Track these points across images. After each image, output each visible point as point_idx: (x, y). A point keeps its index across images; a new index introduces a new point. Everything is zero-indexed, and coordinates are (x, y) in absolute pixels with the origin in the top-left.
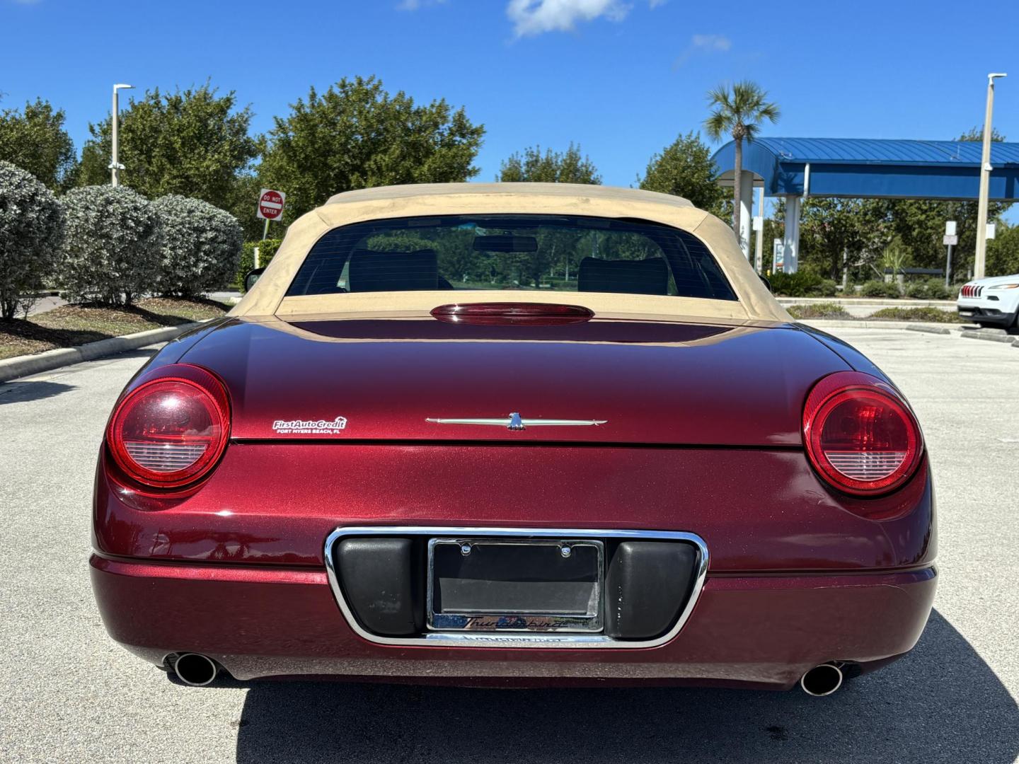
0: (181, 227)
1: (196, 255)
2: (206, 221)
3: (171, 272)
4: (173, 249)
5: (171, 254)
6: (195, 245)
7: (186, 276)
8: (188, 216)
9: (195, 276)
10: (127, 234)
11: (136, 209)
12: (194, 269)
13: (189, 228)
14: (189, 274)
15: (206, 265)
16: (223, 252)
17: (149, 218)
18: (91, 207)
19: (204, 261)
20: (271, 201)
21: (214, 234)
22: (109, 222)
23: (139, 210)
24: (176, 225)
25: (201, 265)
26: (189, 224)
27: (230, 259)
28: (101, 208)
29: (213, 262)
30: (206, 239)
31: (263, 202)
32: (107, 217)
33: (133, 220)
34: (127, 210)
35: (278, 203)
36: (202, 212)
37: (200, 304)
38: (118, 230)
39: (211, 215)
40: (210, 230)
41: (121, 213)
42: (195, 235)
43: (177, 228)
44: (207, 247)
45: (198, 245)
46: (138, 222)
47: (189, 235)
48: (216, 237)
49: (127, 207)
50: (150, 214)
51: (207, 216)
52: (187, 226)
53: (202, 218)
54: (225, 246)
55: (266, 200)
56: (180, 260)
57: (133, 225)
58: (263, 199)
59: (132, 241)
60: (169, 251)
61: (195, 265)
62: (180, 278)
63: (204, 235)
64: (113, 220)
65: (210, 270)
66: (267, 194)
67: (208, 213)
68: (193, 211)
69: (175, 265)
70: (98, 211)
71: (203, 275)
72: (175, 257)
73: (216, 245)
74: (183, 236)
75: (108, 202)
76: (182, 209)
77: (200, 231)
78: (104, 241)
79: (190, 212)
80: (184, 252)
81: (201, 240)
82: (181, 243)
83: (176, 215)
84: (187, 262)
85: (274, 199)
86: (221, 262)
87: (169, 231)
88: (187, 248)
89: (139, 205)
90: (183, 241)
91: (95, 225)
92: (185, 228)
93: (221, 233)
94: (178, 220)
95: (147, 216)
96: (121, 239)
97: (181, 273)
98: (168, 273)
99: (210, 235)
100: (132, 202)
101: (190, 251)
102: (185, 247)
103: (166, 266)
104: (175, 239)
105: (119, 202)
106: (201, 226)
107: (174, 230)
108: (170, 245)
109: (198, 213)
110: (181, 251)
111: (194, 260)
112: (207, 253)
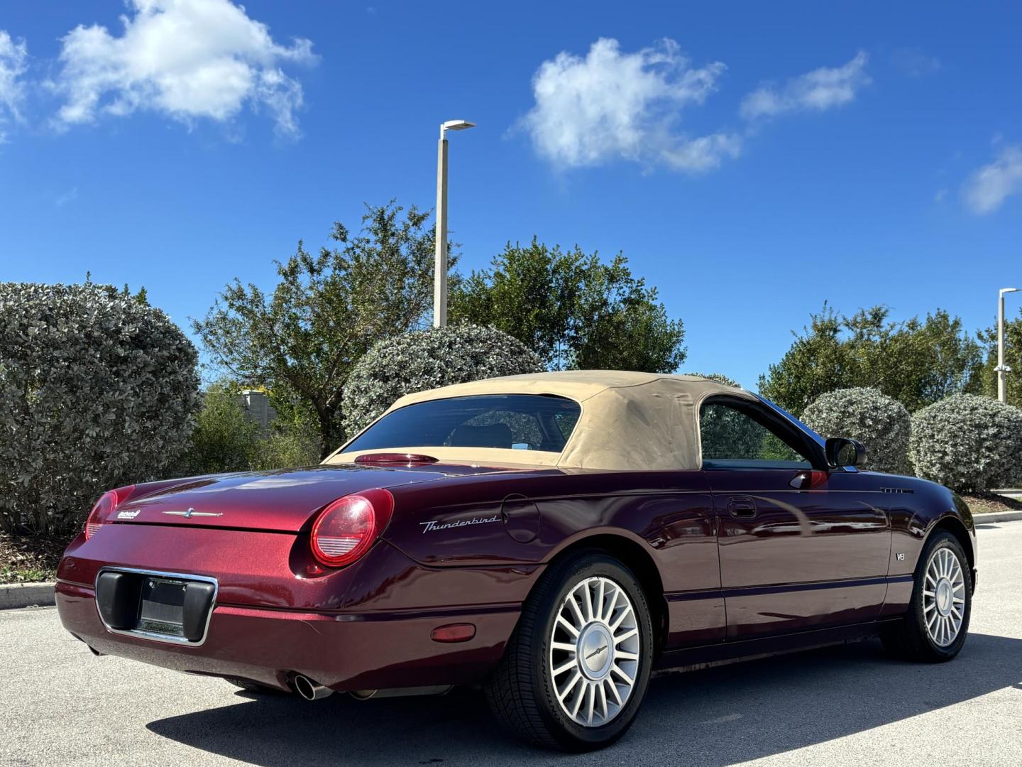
0: (962, 424)
1: (977, 451)
2: (988, 417)
3: (953, 469)
4: (954, 446)
5: (952, 451)
6: (976, 441)
7: (968, 472)
8: (971, 414)
9: (978, 473)
10: (865, 432)
11: (876, 409)
12: (975, 465)
13: (971, 425)
14: (971, 470)
15: (988, 461)
16: (1008, 447)
17: (889, 417)
18: (834, 409)
19: (986, 457)
21: (996, 430)
22: (849, 422)
23: (879, 409)
24: (958, 423)
25: (983, 461)
26: (970, 421)
27: (1017, 455)
28: (843, 410)
29: (995, 458)
30: (988, 435)
32: (848, 417)
33: (872, 419)
34: (866, 410)
36: (986, 409)
37: (984, 500)
38: (857, 429)
39: (994, 411)
40: (992, 426)
41: (860, 413)
42: (977, 432)
43: (958, 425)
44: (988, 443)
45: (980, 442)
46: (876, 421)
47: (971, 431)
48: (999, 432)
49: (866, 407)
50: (890, 413)
51: (991, 413)
52: (969, 423)
53: (985, 415)
54: (1009, 442)
56: (962, 456)
57: (871, 423)
59: (871, 438)
60: (950, 448)
61: (977, 461)
62: (963, 475)
63: (985, 431)
64: (854, 420)
65: (993, 466)
67: (992, 410)
68: (976, 409)
69: (957, 462)
70: (841, 412)
71: (985, 470)
72: (955, 454)
73: (998, 441)
74: (964, 433)
75: (851, 403)
76: (965, 407)
77: (982, 427)
79: (973, 409)
80: (965, 448)
81: (982, 437)
82: (962, 440)
83: (958, 413)
84: (969, 459)
86: (1005, 458)
87: (950, 429)
88: (968, 444)
89: (879, 404)
90: (963, 437)
91: (837, 424)
92: (966, 425)
93: (1005, 430)
94: (959, 418)
95: (886, 415)
96: (860, 437)
97: (962, 469)
98: (952, 470)
99: (992, 431)
100: (873, 402)
101: (971, 447)
102: (966, 444)
103: (948, 463)
104: (956, 436)
105: (860, 402)
106: (982, 422)
107: (954, 428)
108: (951, 443)
109: (981, 411)
110: (962, 448)
111: (976, 456)
112: (989, 449)
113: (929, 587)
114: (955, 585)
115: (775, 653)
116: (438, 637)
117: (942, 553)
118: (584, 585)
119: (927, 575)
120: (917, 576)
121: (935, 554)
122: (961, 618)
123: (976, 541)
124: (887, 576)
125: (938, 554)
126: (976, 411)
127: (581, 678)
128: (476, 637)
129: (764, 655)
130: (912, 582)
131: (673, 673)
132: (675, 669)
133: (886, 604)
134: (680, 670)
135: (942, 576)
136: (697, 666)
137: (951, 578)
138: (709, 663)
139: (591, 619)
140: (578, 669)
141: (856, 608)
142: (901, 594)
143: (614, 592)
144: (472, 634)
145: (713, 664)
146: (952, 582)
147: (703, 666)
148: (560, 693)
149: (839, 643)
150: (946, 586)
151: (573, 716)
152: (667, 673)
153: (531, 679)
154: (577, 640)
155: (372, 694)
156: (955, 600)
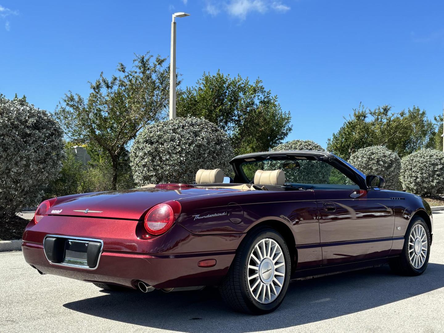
0: (425, 163)
1: (433, 176)
2: (438, 160)
4: (422, 174)
7: (428, 186)
8: (430, 158)
9: (433, 187)
10: (379, 168)
11: (385, 156)
12: (432, 183)
13: (430, 164)
14: (430, 185)
15: (437, 181)
17: (391, 160)
18: (364, 156)
21: (442, 166)
23: (386, 157)
24: (423, 163)
25: (435, 181)
26: (430, 162)
28: (369, 157)
29: (441, 180)
32: (371, 160)
33: (383, 161)
34: (380, 157)
36: (437, 156)
37: (435, 200)
38: (375, 166)
39: (441, 157)
40: (440, 165)
41: (377, 159)
42: (432, 167)
43: (424, 164)
44: (438, 173)
45: (434, 172)
46: (385, 162)
47: (430, 167)
49: (380, 156)
50: (391, 158)
51: (439, 158)
52: (429, 163)
53: (436, 159)
56: (425, 179)
57: (382, 163)
59: (382, 170)
60: (420, 175)
61: (433, 181)
62: (425, 188)
63: (437, 167)
64: (374, 162)
65: (440, 183)
67: (440, 156)
68: (433, 156)
69: (423, 182)
70: (368, 158)
71: (436, 186)
72: (422, 178)
73: (443, 172)
74: (427, 167)
75: (373, 154)
76: (427, 155)
77: (434, 165)
78: (369, 171)
79: (431, 156)
81: (435, 169)
82: (425, 171)
83: (424, 158)
84: (428, 180)
87: (420, 165)
88: (428, 173)
89: (386, 154)
90: (426, 170)
91: (366, 164)
94: (424, 160)
95: (389, 159)
96: (377, 170)
97: (425, 185)
98: (420, 185)
100: (383, 153)
101: (429, 175)
102: (427, 173)
103: (419, 182)
104: (422, 169)
105: (377, 153)
106: (435, 162)
107: (422, 165)
108: (420, 172)
109: (435, 157)
110: (425, 175)
111: (432, 179)
112: (438, 175)
113: (412, 241)
114: (423, 241)
115: (343, 271)
116: (200, 265)
117: (418, 226)
118: (262, 242)
119: (411, 236)
120: (406, 237)
121: (415, 226)
122: (425, 257)
123: (433, 220)
124: (392, 237)
125: (416, 227)
126: (432, 157)
127: (260, 282)
128: (216, 265)
129: (338, 273)
130: (404, 240)
131: (298, 280)
132: (299, 279)
133: (392, 250)
134: (302, 279)
135: (417, 237)
136: (309, 277)
137: (421, 239)
138: (314, 276)
139: (265, 257)
140: (259, 277)
141: (379, 251)
142: (398, 245)
143: (275, 245)
144: (215, 264)
145: (316, 277)
146: (422, 240)
147: (311, 277)
148: (251, 288)
149: (371, 267)
150: (419, 241)
151: (256, 298)
152: (296, 280)
153: (239, 280)
154: (259, 265)
155: (171, 289)
156: (423, 248)
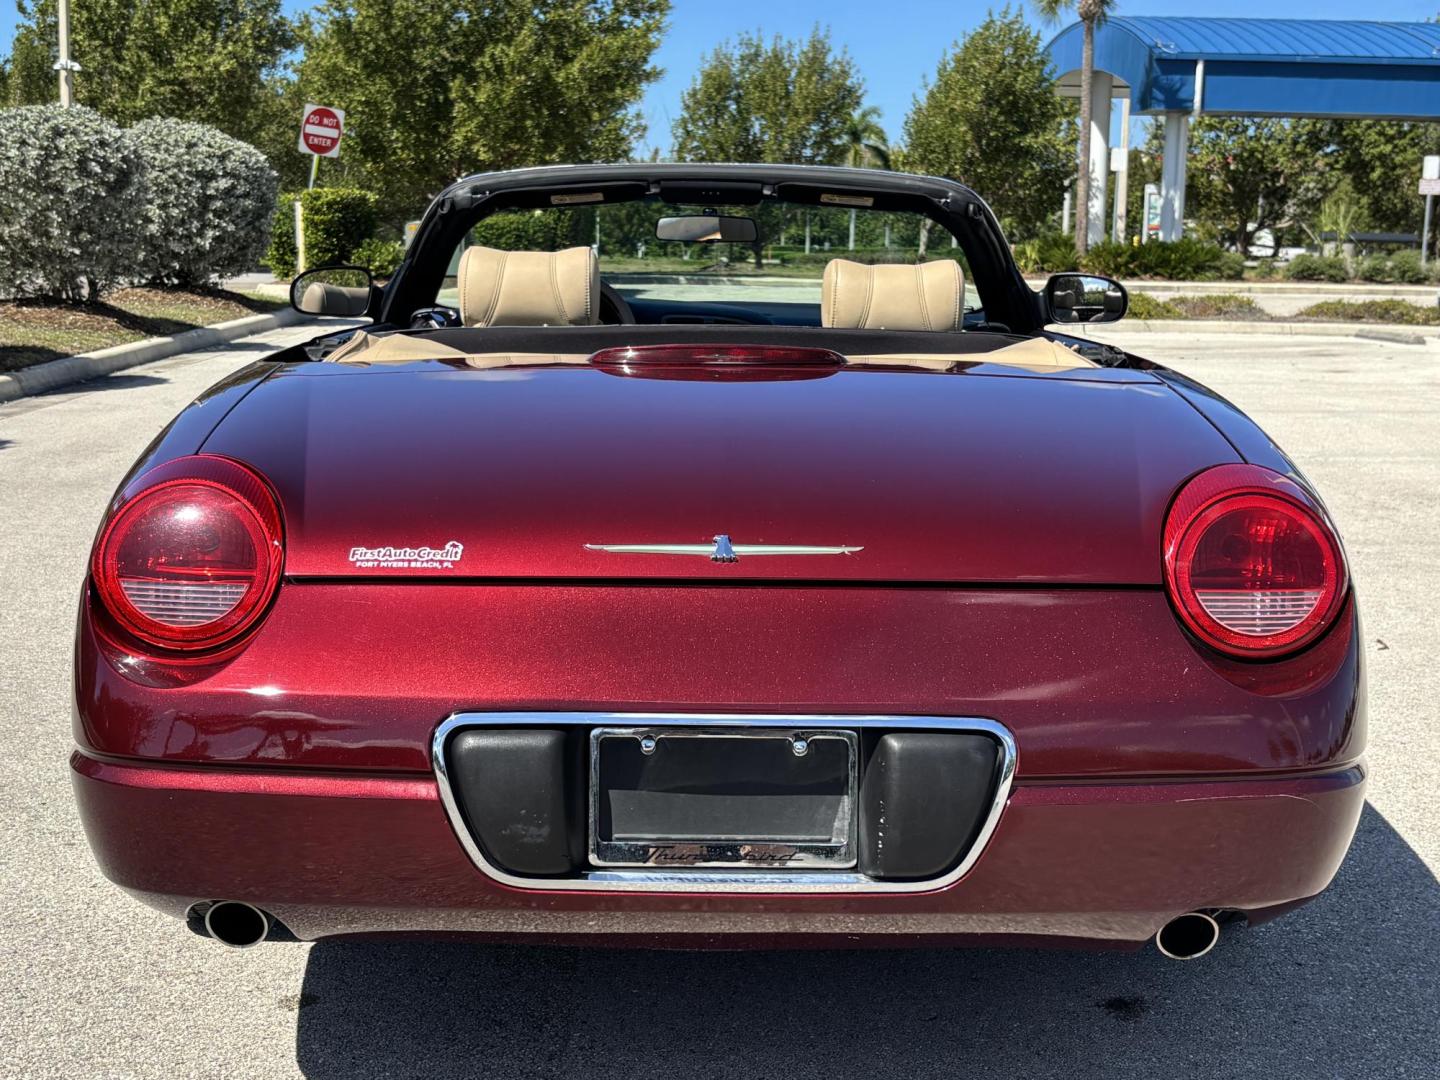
0: (176, 170)
1: (201, 216)
2: (216, 160)
3: (161, 246)
4: (164, 207)
5: (160, 216)
6: (198, 200)
7: (186, 252)
8: (188, 153)
9: (200, 253)
10: (89, 185)
11: (103, 144)
12: (198, 240)
13: (189, 173)
14: (191, 248)
15: (217, 234)
16: (245, 212)
17: (124, 159)
18: (30, 142)
19: (215, 227)
20: (320, 124)
21: (230, 182)
22: (59, 166)
23: (108, 145)
24: (168, 169)
25: (210, 233)
26: (189, 166)
27: (257, 224)
28: (46, 144)
29: (229, 229)
30: (217, 190)
31: (308, 126)
32: (56, 158)
33: (98, 163)
34: (88, 145)
35: (332, 127)
36: (209, 146)
37: (209, 299)
38: (73, 180)
39: (224, 150)
40: (223, 176)
41: (79, 152)
42: (199, 185)
43: (170, 173)
44: (219, 204)
45: (205, 200)
46: (106, 166)
47: (190, 183)
48: (233, 187)
49: (88, 141)
50: (126, 153)
51: (218, 153)
52: (186, 169)
53: (209, 157)
54: (248, 202)
55: (313, 123)
56: (175, 225)
57: (98, 169)
58: (307, 121)
59: (97, 197)
60: (158, 211)
61: (201, 234)
62: (176, 256)
63: (214, 184)
64: (66, 162)
65: (223, 242)
66: (315, 113)
67: (220, 148)
68: (195, 145)
69: (168, 234)
70: (42, 148)
71: (212, 250)
72: (166, 221)
73: (233, 200)
74: (179, 185)
75: (58, 133)
76: (176, 141)
77: (208, 177)
78: (51, 197)
79: (190, 146)
80: (182, 212)
81: (208, 193)
82: (177, 198)
83: (167, 150)
84: (187, 229)
85: (326, 121)
86: (242, 229)
87: (156, 178)
88: (186, 205)
89: (107, 137)
90: (179, 193)
91: (37, 170)
92: (182, 172)
93: (242, 182)
94: (170, 160)
95: (120, 155)
96: (79, 194)
97: (175, 247)
98: (156, 248)
99: (223, 183)
100: (97, 132)
101: (191, 210)
102: (182, 204)
103: (152, 235)
104: (167, 191)
105: (74, 133)
106: (208, 169)
107: (164, 177)
108: (158, 201)
109: (203, 148)
110: (177, 211)
111: (199, 225)
112: (218, 214)
126: (196, 149)
